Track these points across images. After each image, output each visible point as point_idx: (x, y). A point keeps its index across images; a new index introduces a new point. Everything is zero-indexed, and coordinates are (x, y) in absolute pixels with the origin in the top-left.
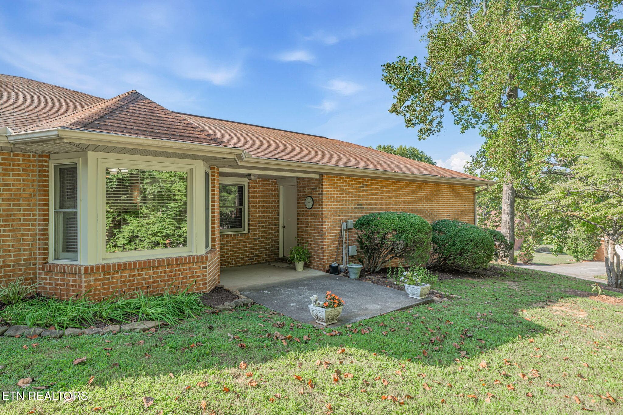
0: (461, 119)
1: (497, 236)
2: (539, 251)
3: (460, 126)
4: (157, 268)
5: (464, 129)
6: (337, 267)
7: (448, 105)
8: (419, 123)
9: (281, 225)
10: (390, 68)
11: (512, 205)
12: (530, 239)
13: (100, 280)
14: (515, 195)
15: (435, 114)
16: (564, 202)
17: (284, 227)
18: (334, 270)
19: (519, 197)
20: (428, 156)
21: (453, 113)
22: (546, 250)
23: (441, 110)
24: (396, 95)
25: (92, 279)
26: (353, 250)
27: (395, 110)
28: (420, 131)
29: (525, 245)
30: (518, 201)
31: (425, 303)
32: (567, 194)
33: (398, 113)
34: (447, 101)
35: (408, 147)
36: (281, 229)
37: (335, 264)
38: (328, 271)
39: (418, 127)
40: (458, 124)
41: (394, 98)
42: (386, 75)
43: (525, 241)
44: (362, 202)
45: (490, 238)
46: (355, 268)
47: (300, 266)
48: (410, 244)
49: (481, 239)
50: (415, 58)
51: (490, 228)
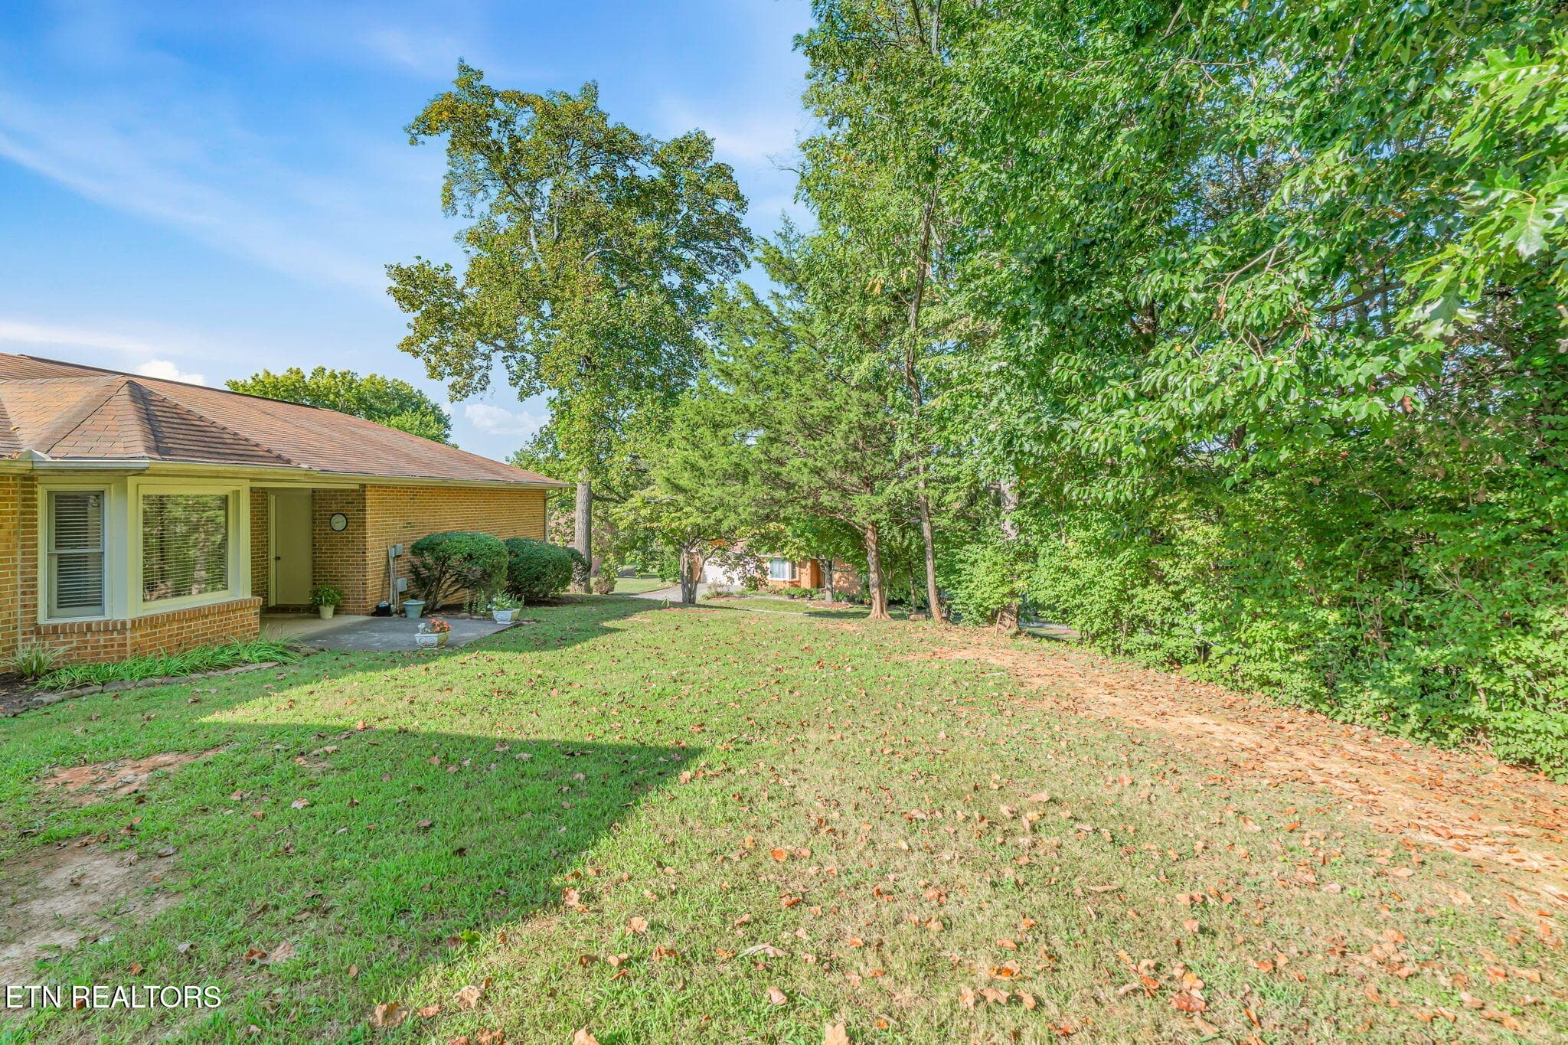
0: (520, 377)
1: (574, 555)
2: (623, 575)
3: (518, 389)
4: (207, 617)
5: (524, 395)
6: (388, 608)
7: (500, 354)
8: (450, 374)
9: (272, 557)
10: (405, 276)
11: (589, 512)
12: (611, 556)
13: (148, 635)
14: (592, 497)
15: (477, 362)
16: (643, 512)
17: (277, 558)
18: (383, 612)
19: (597, 498)
20: (433, 402)
21: (508, 367)
22: (629, 574)
23: (488, 357)
24: (413, 323)
25: (138, 634)
26: (402, 584)
27: (408, 346)
28: (453, 387)
29: (605, 565)
30: (596, 503)
31: (516, 626)
32: (646, 503)
33: (416, 354)
34: (497, 348)
35: (389, 379)
36: (273, 563)
37: (384, 604)
38: (373, 614)
39: (449, 380)
40: (515, 385)
41: (409, 325)
42: (394, 284)
43: (606, 561)
44: (411, 520)
45: (568, 556)
46: (416, 605)
47: (328, 611)
48: (489, 570)
49: (560, 560)
50: (448, 267)
51: (560, 544)
